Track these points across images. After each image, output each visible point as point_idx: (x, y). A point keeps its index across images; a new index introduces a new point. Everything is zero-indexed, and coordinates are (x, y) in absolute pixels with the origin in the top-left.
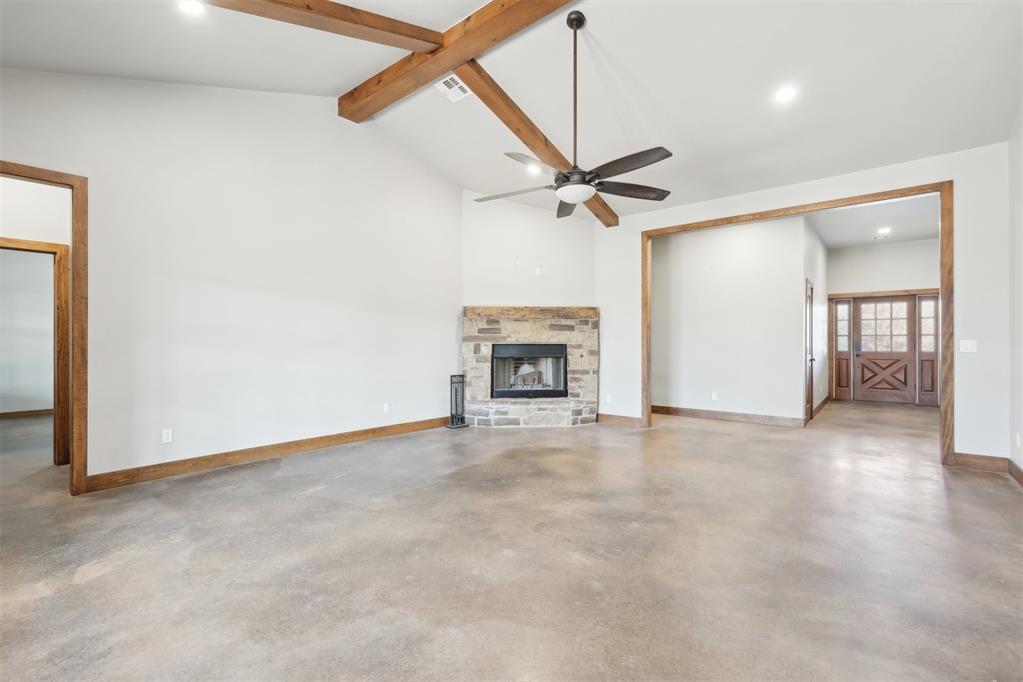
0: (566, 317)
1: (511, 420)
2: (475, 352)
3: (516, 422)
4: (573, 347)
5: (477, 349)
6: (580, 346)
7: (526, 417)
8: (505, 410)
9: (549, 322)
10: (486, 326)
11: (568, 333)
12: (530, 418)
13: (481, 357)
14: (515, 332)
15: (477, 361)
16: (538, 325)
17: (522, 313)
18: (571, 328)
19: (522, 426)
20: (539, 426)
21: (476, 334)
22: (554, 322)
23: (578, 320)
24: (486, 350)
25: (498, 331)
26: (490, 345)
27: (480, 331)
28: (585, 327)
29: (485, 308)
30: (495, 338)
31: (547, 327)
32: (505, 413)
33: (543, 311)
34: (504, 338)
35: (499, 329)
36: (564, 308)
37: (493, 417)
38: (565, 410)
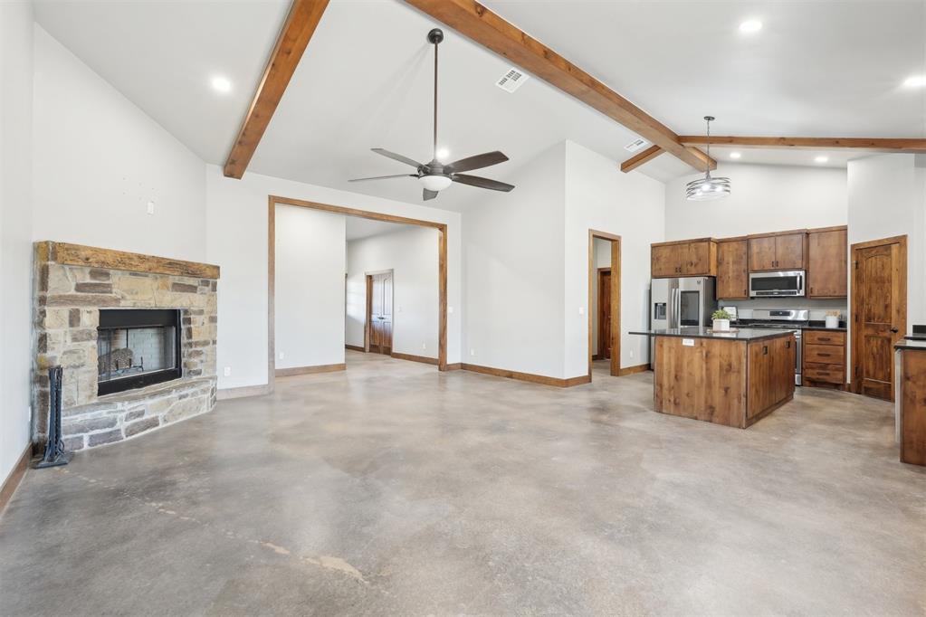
0: (193, 275)
1: (147, 421)
2: (72, 324)
3: (154, 423)
4: (195, 313)
5: (74, 319)
6: (201, 312)
7: (165, 413)
8: (140, 409)
9: (171, 280)
10: (88, 280)
11: (190, 295)
12: (171, 411)
13: (82, 332)
14: (131, 292)
15: (75, 339)
16: (159, 282)
17: (147, 265)
18: (193, 289)
19: (162, 425)
20: (181, 420)
21: (73, 292)
22: (177, 279)
23: (200, 280)
24: (90, 320)
25: (107, 288)
26: (95, 310)
27: (79, 287)
28: (206, 288)
29: (96, 251)
30: (104, 301)
31: (170, 286)
32: (141, 414)
33: (172, 264)
34: (117, 300)
35: (109, 286)
36: (193, 263)
37: (122, 425)
38: (204, 391)
